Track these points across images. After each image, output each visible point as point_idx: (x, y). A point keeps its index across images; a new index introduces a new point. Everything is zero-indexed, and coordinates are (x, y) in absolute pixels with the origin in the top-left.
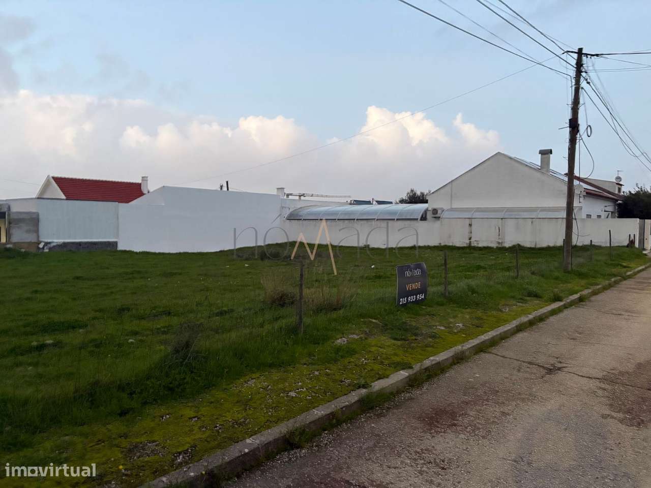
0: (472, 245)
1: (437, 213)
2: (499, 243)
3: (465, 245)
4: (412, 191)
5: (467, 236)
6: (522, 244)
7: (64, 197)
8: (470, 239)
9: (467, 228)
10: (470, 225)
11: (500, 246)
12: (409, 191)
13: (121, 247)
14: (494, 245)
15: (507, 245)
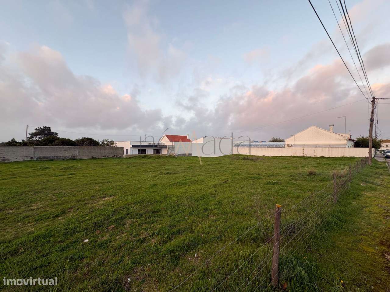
0: (304, 156)
1: (289, 145)
2: (315, 155)
3: (302, 156)
4: (274, 138)
5: (302, 153)
6: (324, 156)
7: (169, 141)
8: (303, 154)
9: (302, 151)
10: (303, 149)
11: (315, 156)
12: (272, 138)
13: (192, 155)
14: (313, 156)
15: (318, 156)
